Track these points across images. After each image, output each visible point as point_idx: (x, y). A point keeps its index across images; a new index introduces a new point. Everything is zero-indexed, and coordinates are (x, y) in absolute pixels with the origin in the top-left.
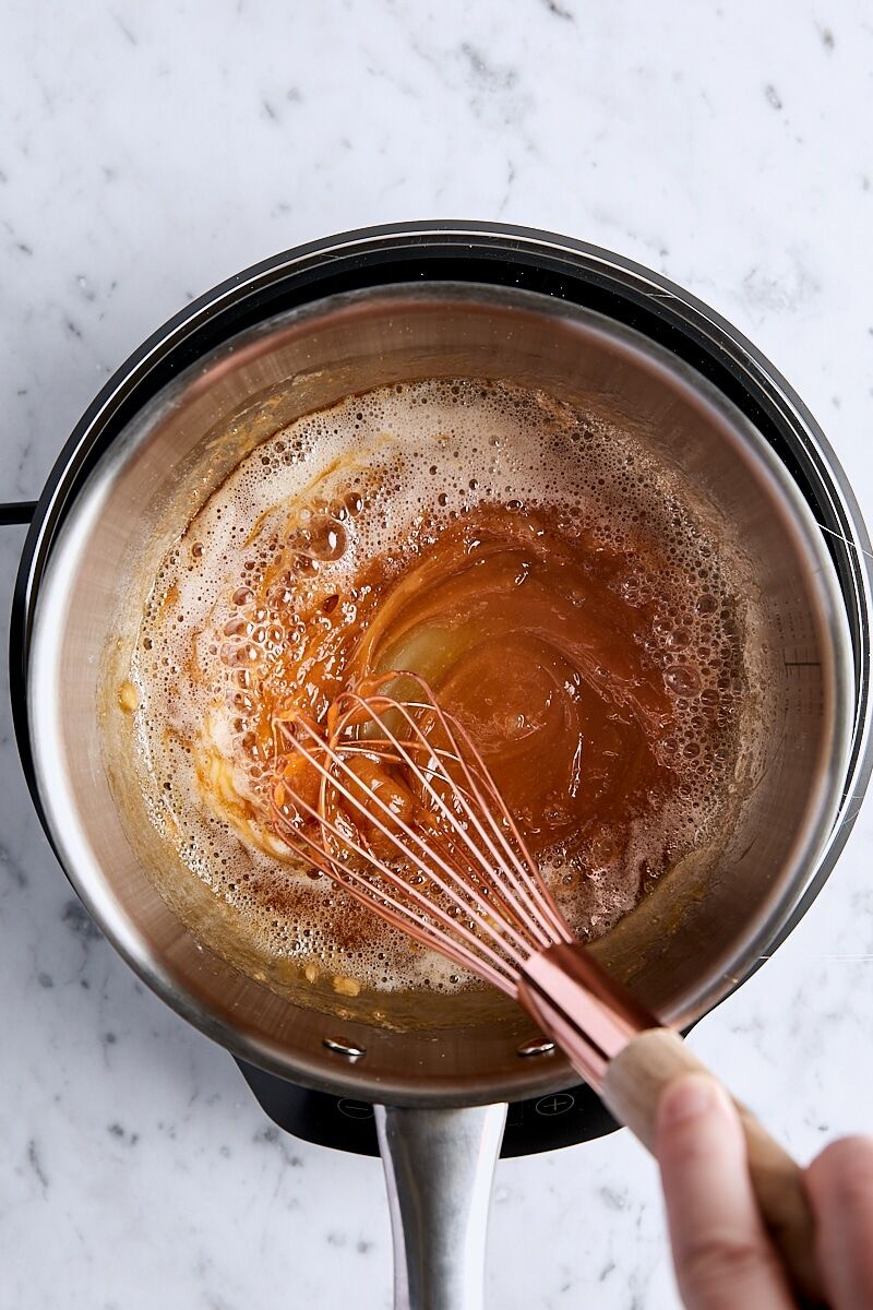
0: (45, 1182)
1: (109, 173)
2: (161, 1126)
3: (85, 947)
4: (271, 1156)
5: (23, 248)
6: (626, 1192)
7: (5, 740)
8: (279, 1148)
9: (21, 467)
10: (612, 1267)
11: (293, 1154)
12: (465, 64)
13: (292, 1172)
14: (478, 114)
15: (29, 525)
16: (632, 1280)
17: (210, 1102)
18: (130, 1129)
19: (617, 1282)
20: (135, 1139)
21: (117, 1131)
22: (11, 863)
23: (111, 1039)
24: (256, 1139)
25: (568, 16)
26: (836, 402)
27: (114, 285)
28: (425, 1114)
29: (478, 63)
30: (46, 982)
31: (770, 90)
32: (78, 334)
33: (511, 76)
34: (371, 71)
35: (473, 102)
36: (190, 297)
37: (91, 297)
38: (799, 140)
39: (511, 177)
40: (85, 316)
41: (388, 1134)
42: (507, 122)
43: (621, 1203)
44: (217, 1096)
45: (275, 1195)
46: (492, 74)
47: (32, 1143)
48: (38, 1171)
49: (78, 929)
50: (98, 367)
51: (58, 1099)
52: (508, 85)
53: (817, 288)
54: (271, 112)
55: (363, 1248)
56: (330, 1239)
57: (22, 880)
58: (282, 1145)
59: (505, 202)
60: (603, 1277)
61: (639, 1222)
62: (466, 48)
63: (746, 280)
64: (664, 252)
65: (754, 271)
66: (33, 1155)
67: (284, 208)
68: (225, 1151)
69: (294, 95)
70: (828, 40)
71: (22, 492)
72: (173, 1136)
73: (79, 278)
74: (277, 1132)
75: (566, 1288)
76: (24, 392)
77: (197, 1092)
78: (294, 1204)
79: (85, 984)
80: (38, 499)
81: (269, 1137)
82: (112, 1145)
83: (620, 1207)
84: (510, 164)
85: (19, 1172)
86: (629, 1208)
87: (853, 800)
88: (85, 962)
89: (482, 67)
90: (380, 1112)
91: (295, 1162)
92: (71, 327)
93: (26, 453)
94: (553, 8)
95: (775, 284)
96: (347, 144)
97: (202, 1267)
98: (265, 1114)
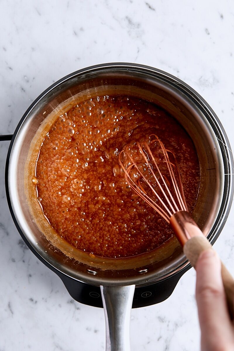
0: (12, 313)
1: (33, 49)
2: (43, 299)
3: (24, 252)
4: (72, 307)
5: (10, 68)
6: (165, 318)
7: (4, 197)
8: (74, 305)
9: (9, 126)
10: (160, 337)
11: (77, 307)
12: (127, 22)
13: (77, 311)
14: (130, 35)
15: (11, 141)
16: (166, 341)
17: (56, 293)
18: (35, 299)
19: (162, 341)
20: (36, 302)
21: (32, 300)
22: (4, 229)
23: (30, 276)
24: (68, 302)
25: (154, 10)
26: (223, 112)
27: (34, 78)
28: (113, 288)
29: (130, 22)
30: (14, 261)
31: (206, 30)
32: (24, 91)
33: (139, 25)
34: (102, 23)
35: (129, 32)
36: (54, 82)
37: (28, 81)
38: (214, 43)
39: (138, 51)
40: (26, 86)
41: (104, 293)
42: (137, 37)
43: (163, 321)
44: (58, 291)
45: (73, 317)
46: (134, 24)
47: (9, 303)
48: (11, 310)
49: (22, 247)
50: (29, 100)
51: (16, 291)
52: (138, 27)
53: (218, 82)
54: (75, 34)
55: (96, 331)
56: (87, 329)
57: (8, 234)
58: (75, 304)
59: (137, 58)
60: (158, 340)
61: (168, 326)
62: (127, 17)
63: (200, 79)
64: (178, 72)
65: (202, 77)
66: (9, 306)
67: (79, 59)
68: (60, 306)
69: (82, 29)
70: (222, 17)
71: (9, 132)
72: (46, 301)
73: (25, 76)
74: (73, 301)
75: (149, 343)
76: (10, 106)
77: (53, 290)
78: (78, 320)
79: (24, 261)
80: (13, 134)
81: (71, 302)
82: (30, 304)
83: (163, 322)
84: (138, 48)
85: (6, 310)
86: (166, 322)
87: (226, 216)
88: (24, 255)
89: (131, 23)
90: (102, 287)
91: (78, 309)
92: (22, 89)
93: (10, 122)
94: (150, 7)
95: (207, 80)
96: (95, 42)
97: (53, 336)
98: (70, 296)
